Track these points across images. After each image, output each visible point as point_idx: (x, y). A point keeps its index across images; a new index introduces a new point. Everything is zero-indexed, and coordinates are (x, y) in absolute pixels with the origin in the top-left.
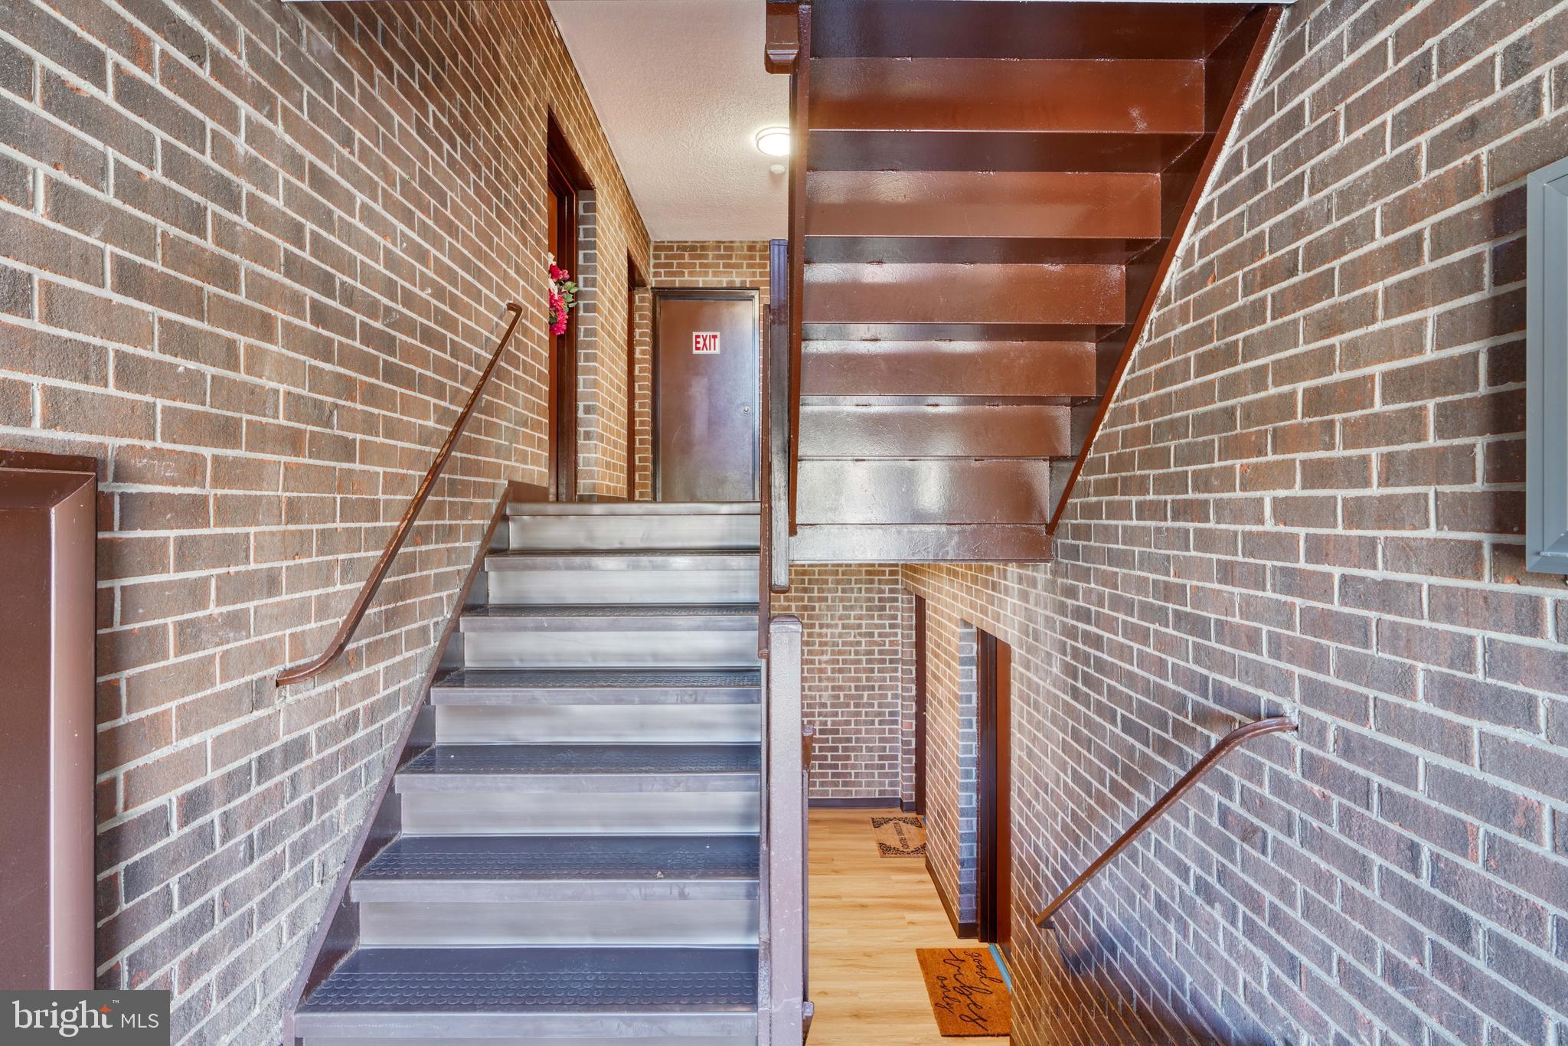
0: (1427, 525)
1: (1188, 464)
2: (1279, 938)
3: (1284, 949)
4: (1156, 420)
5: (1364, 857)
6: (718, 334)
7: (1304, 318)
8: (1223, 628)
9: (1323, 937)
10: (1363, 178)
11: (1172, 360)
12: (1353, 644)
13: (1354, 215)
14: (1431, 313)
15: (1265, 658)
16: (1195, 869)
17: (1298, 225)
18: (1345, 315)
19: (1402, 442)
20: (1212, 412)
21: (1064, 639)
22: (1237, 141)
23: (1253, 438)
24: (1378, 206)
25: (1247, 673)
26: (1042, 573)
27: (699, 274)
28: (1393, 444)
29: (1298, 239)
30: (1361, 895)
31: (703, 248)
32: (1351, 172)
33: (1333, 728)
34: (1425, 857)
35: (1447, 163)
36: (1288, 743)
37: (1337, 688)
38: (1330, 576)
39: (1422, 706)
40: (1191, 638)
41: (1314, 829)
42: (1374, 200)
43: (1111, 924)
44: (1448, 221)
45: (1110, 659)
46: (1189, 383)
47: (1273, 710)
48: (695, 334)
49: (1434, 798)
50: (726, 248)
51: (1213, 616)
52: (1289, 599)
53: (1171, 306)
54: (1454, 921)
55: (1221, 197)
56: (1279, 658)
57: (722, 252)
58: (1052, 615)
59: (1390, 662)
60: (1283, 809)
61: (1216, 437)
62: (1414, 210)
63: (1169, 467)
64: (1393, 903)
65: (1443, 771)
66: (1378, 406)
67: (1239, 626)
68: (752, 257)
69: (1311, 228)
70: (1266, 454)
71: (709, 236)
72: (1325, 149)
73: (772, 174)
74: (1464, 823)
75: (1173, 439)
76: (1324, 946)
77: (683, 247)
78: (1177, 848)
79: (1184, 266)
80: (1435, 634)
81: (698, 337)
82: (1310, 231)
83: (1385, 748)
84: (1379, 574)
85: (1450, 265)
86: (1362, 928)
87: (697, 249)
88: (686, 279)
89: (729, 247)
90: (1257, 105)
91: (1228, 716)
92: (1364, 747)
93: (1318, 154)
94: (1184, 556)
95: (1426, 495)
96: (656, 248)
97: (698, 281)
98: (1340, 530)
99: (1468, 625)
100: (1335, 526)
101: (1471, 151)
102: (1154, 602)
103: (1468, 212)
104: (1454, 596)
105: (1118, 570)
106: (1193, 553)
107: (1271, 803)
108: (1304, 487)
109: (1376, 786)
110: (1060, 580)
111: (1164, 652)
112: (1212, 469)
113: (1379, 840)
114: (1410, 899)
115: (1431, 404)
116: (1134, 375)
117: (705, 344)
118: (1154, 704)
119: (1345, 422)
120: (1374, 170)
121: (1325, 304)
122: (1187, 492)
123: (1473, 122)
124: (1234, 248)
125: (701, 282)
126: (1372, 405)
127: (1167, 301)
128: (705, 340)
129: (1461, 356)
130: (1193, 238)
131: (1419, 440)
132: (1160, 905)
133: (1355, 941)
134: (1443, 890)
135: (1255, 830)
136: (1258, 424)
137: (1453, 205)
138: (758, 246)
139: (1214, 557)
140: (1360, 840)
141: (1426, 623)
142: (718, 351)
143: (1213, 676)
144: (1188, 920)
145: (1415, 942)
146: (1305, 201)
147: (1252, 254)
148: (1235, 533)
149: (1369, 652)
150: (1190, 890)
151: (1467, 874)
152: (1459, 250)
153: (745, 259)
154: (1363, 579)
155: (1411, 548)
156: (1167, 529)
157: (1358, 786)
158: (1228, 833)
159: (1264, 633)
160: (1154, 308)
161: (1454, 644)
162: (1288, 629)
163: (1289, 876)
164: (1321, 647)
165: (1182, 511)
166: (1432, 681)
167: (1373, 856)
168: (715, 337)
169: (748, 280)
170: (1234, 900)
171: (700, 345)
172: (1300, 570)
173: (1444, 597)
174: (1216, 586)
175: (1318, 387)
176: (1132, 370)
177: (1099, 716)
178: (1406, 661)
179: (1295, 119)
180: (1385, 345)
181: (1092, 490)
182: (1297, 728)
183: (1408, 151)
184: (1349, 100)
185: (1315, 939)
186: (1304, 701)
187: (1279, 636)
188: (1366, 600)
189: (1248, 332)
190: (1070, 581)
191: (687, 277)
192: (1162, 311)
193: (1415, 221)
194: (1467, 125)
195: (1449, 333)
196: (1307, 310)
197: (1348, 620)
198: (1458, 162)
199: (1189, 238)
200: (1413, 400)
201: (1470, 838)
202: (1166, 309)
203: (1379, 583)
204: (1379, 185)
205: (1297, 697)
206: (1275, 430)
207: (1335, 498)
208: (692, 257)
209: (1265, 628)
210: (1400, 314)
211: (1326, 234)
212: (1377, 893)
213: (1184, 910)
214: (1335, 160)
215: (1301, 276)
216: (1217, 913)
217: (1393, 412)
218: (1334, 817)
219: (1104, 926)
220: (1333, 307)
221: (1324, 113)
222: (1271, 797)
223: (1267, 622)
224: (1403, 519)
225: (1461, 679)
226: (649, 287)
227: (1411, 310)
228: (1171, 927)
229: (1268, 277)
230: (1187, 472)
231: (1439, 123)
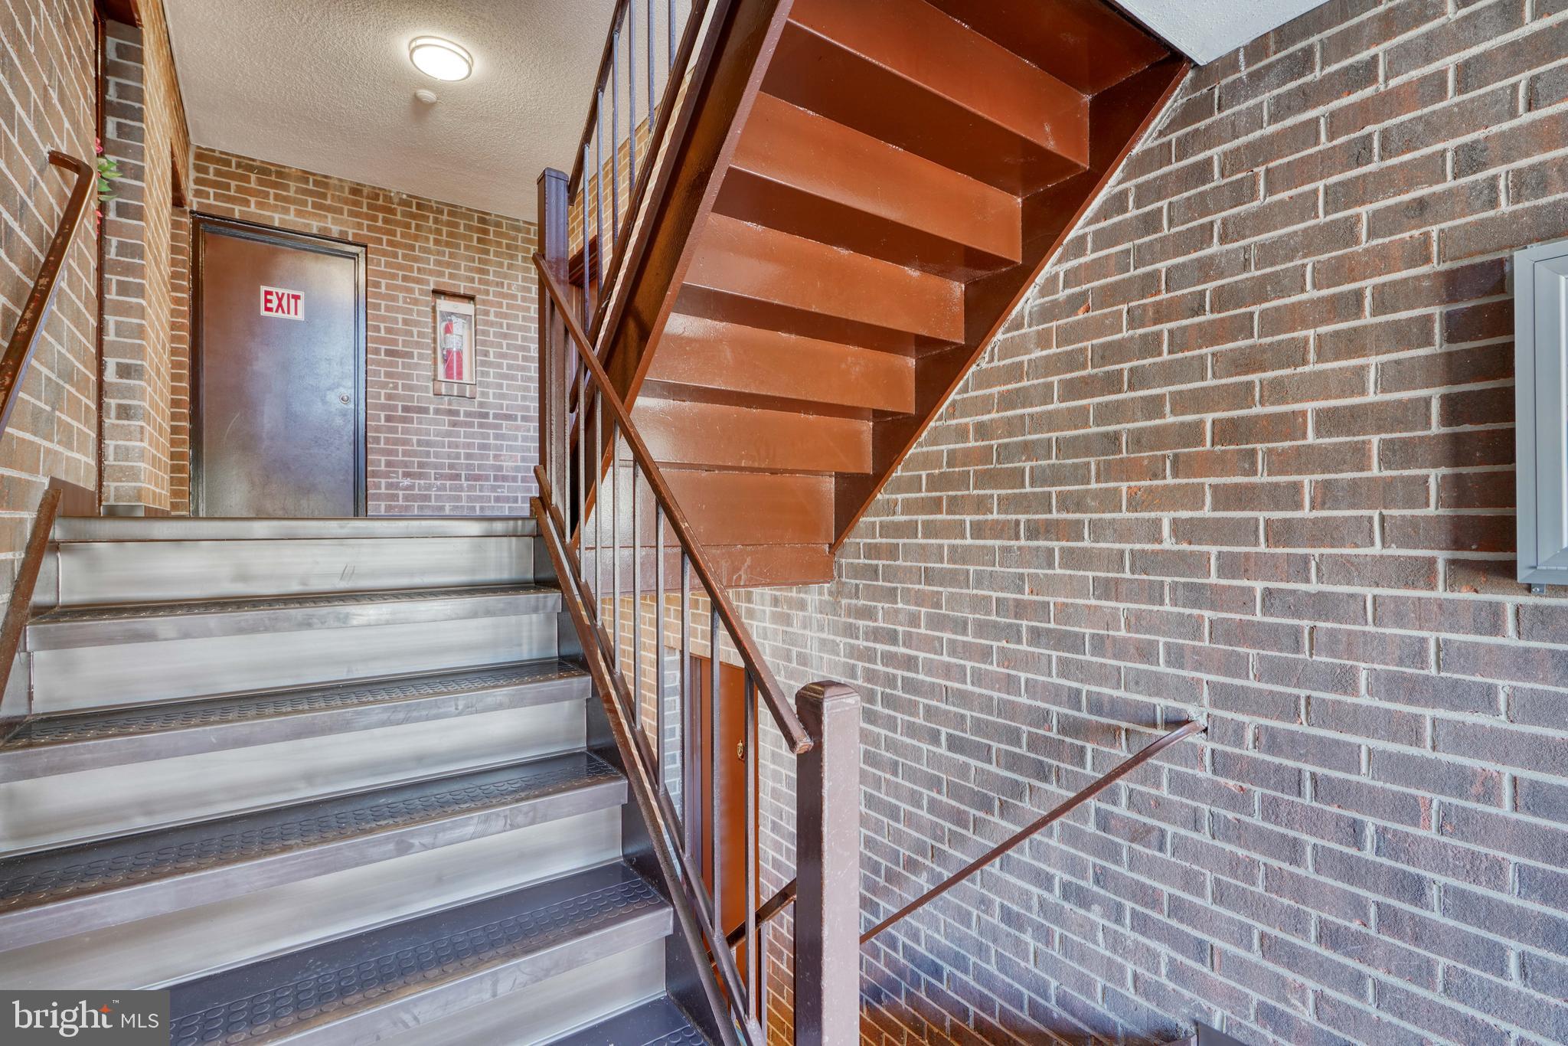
0: (1372, 544)
1: (1053, 485)
2: (1183, 927)
3: (1188, 935)
4: (1000, 441)
5: (1295, 839)
6: (301, 294)
7: (1213, 354)
8: (1103, 642)
9: (1243, 918)
10: (1290, 235)
11: (1025, 383)
12: (1281, 650)
13: (1278, 268)
14: (1373, 361)
15: (1162, 668)
16: (1060, 875)
17: (1206, 269)
18: (1269, 354)
19: (1342, 471)
20: (1086, 437)
21: (852, 661)
22: (1119, 183)
23: (1146, 462)
24: (1309, 261)
25: (1137, 683)
26: (815, 595)
27: (275, 209)
28: (1329, 472)
29: (1205, 282)
30: (1291, 875)
31: (279, 174)
32: (1276, 228)
33: (1252, 727)
34: (1370, 831)
35: (1391, 234)
36: (1194, 746)
37: (1260, 692)
38: (1251, 590)
39: (1364, 700)
40: (1054, 654)
41: (1229, 821)
42: (1305, 256)
43: (932, 946)
44: (1394, 284)
45: (928, 679)
46: (1050, 407)
47: (1172, 716)
48: (263, 289)
49: (1379, 779)
50: (316, 183)
51: (1088, 631)
52: (1196, 612)
53: (1023, 331)
54: (1405, 882)
55: (1096, 233)
56: (1182, 667)
57: (311, 187)
58: (832, 637)
59: (1327, 664)
60: (1187, 806)
61: (1092, 460)
62: (1353, 270)
63: (1023, 486)
64: (1331, 876)
65: (1390, 755)
66: (1311, 438)
67: (1125, 640)
68: (356, 204)
69: (1222, 273)
70: (1165, 478)
71: (294, 162)
72: (1241, 204)
73: (417, 100)
74: (1415, 798)
75: (1029, 459)
76: (1242, 925)
77: (247, 165)
78: (1034, 858)
79: (1043, 292)
80: (1382, 638)
81: (267, 293)
82: (1221, 276)
83: (1321, 741)
84: (1314, 587)
85: (1395, 322)
86: (1292, 903)
87: (272, 175)
88: (252, 210)
89: (323, 182)
90: (1148, 152)
91: (1109, 726)
92: (1293, 741)
93: (1231, 208)
94: (1046, 575)
95: (1370, 519)
96: (199, 156)
97: (272, 218)
98: (1262, 548)
99: (1421, 628)
100: (1257, 543)
101: (1421, 227)
102: (999, 619)
103: (1417, 278)
104: (1404, 604)
105: (940, 589)
106: (1058, 571)
107: (1170, 803)
108: (1214, 509)
109: (1308, 775)
110: (844, 602)
111: (1014, 668)
112: (1087, 491)
113: (1314, 822)
114: (1351, 870)
115: (1375, 440)
116: (965, 396)
117: (280, 305)
118: (1000, 720)
119: (1270, 452)
120: (1305, 230)
121: (1241, 343)
122: (1050, 512)
123: (1421, 204)
124: (1117, 283)
125: (277, 220)
126: (1304, 436)
127: (1018, 325)
128: (280, 300)
129: (1410, 400)
130: (1057, 268)
131: (1362, 470)
132: (1008, 916)
133: (1283, 917)
134: (1390, 857)
135: (1149, 830)
136: (1152, 449)
137: (1399, 270)
138: (365, 191)
139: (1090, 574)
140: (1290, 825)
141: (1370, 628)
142: (301, 316)
143: (1085, 688)
144: (1052, 926)
145: (1358, 907)
146: (1215, 248)
147: (1143, 290)
148: (1122, 553)
149: (1301, 656)
150: (1055, 897)
151: (1418, 840)
152: (1406, 309)
153: (346, 204)
154: (1293, 592)
155: (1352, 564)
156: (1020, 548)
157: (1287, 776)
158: (1110, 837)
159: (1161, 645)
160: (1001, 330)
161: (1403, 645)
162: (1194, 639)
163: (1195, 867)
164: (1238, 654)
165: (1042, 530)
166: (1377, 679)
167: (1305, 837)
168: (296, 298)
169: (351, 232)
170: (1118, 899)
171: (274, 305)
172: (1211, 585)
173: (1392, 606)
174: (1093, 602)
175: (1233, 419)
176: (965, 390)
177: (912, 737)
178: (1346, 662)
179: (1202, 171)
180: (1319, 386)
181: (899, 508)
182: (1205, 730)
183: (1347, 219)
184: (1271, 165)
185: (1231, 921)
186: (1214, 704)
187: (1181, 647)
188: (1297, 611)
189: (1135, 363)
190: (862, 602)
191: (253, 208)
192: (1009, 335)
193: (1354, 280)
194: (1415, 205)
195: (1396, 376)
196: (1216, 348)
197: (1274, 629)
198: (1406, 235)
199: (1052, 267)
200: (1354, 435)
201: (1422, 810)
202: (1016, 333)
203: (1314, 595)
204: (1309, 243)
205: (1206, 701)
206: (1176, 456)
207: (1257, 520)
208: (260, 182)
209: (1162, 640)
210: (1337, 359)
211: (1242, 281)
212: (1311, 869)
213: (1045, 918)
214: (1255, 215)
215: (1209, 316)
216: (1095, 915)
217: (1329, 444)
218: (1256, 807)
219: (921, 949)
220: (1252, 347)
221: (1239, 171)
222: (1171, 797)
223: (1165, 634)
224: (1343, 538)
225: (1412, 675)
226: (188, 209)
227: (1349, 355)
228: (1027, 937)
229: (1162, 314)
230: (1050, 493)
231: (1383, 199)
